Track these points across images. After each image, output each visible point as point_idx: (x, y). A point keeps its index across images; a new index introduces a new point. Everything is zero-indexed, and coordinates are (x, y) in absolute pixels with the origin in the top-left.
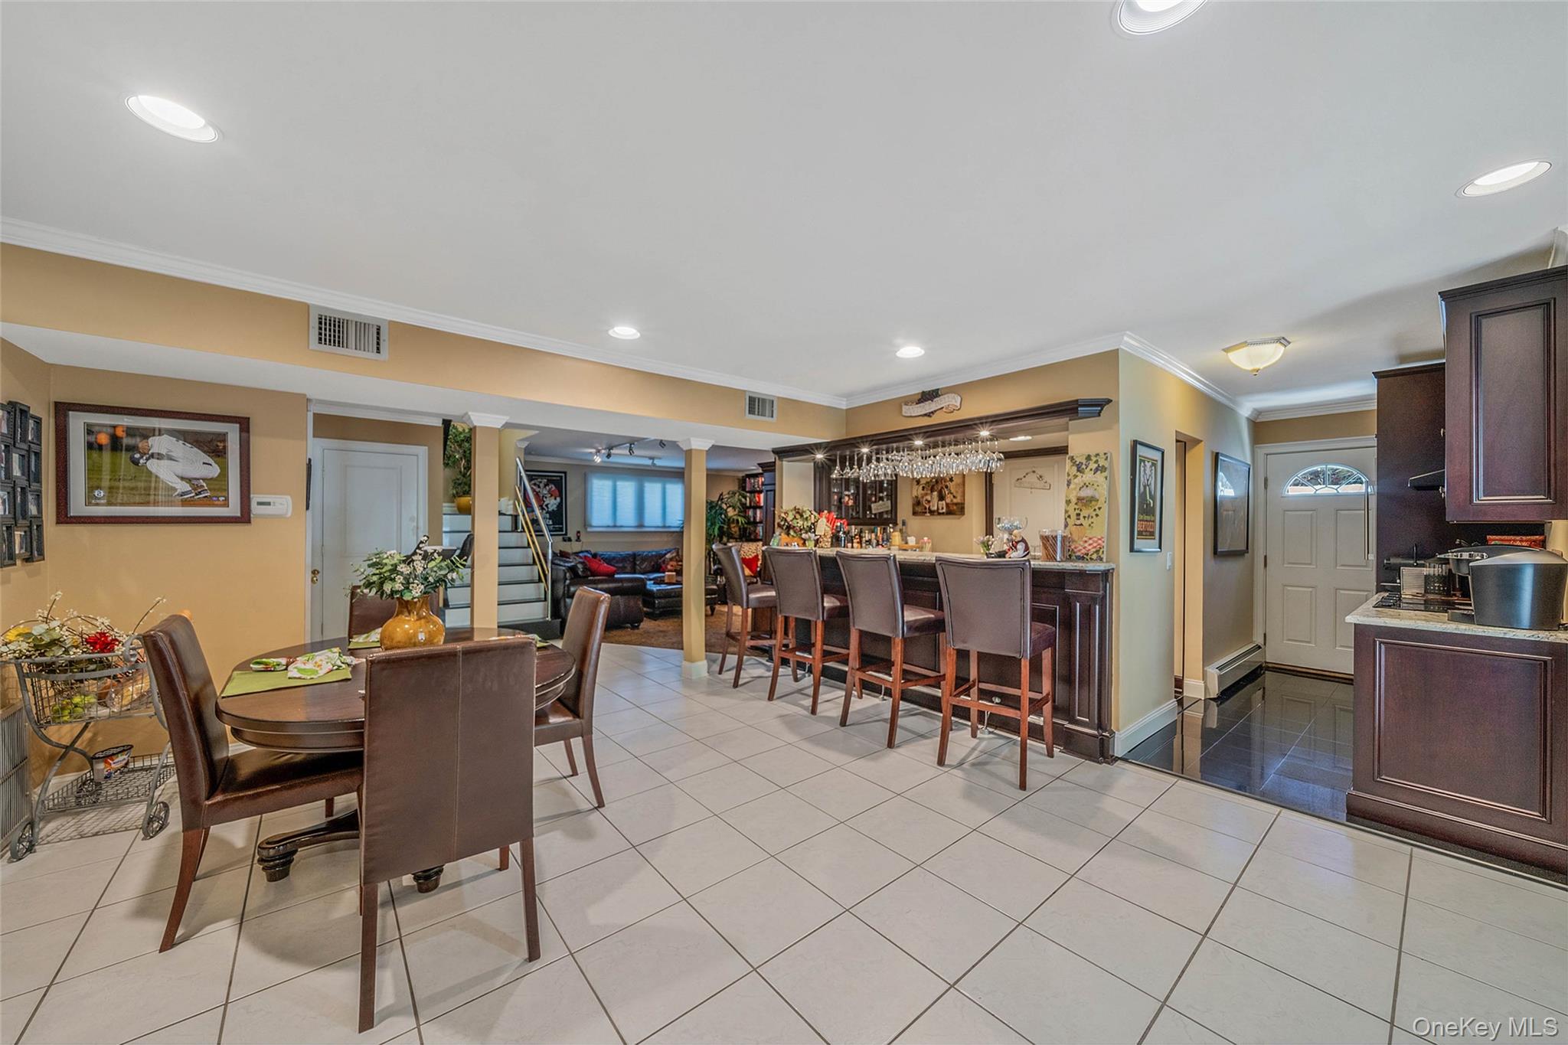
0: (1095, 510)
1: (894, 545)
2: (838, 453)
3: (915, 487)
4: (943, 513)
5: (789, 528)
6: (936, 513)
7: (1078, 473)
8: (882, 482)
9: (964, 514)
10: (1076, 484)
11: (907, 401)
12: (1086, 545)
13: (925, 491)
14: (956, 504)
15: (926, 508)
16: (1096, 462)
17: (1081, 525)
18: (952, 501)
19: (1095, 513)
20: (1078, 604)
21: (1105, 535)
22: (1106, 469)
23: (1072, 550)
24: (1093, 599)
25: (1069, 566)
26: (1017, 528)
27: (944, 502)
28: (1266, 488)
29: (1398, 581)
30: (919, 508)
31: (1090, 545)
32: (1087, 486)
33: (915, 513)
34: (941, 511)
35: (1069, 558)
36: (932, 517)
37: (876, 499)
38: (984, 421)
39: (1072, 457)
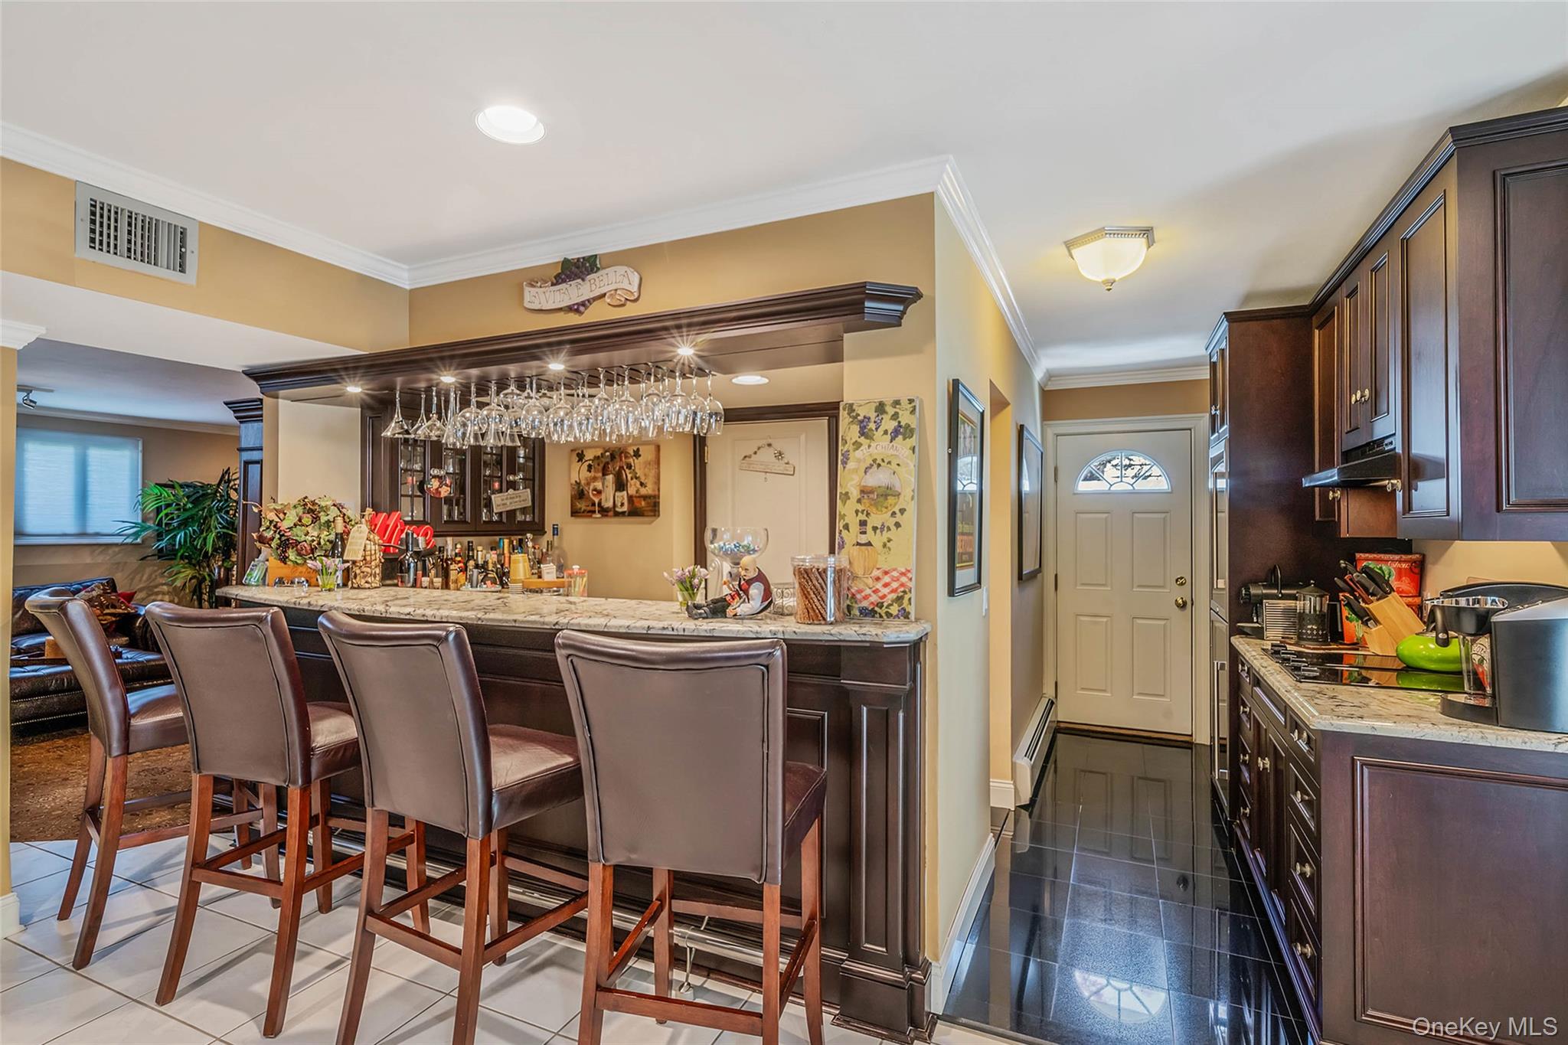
0: (894, 514)
1: (515, 582)
2: (399, 381)
3: (576, 465)
4: (623, 513)
5: (285, 544)
6: (611, 513)
7: (862, 440)
8: (512, 451)
9: (659, 516)
10: (859, 461)
11: (533, 277)
12: (879, 585)
13: (592, 474)
14: (645, 497)
15: (594, 504)
16: (895, 416)
17: (869, 544)
18: (637, 491)
19: (894, 520)
20: (865, 708)
21: (912, 566)
22: (912, 431)
23: (853, 595)
24: (891, 698)
25: (849, 632)
26: (749, 551)
27: (625, 492)
28: (1056, 481)
29: (1255, 620)
30: (583, 504)
31: (886, 585)
32: (879, 465)
33: (575, 513)
34: (619, 510)
35: (847, 614)
36: (605, 519)
37: (501, 485)
38: (684, 321)
39: (851, 405)
